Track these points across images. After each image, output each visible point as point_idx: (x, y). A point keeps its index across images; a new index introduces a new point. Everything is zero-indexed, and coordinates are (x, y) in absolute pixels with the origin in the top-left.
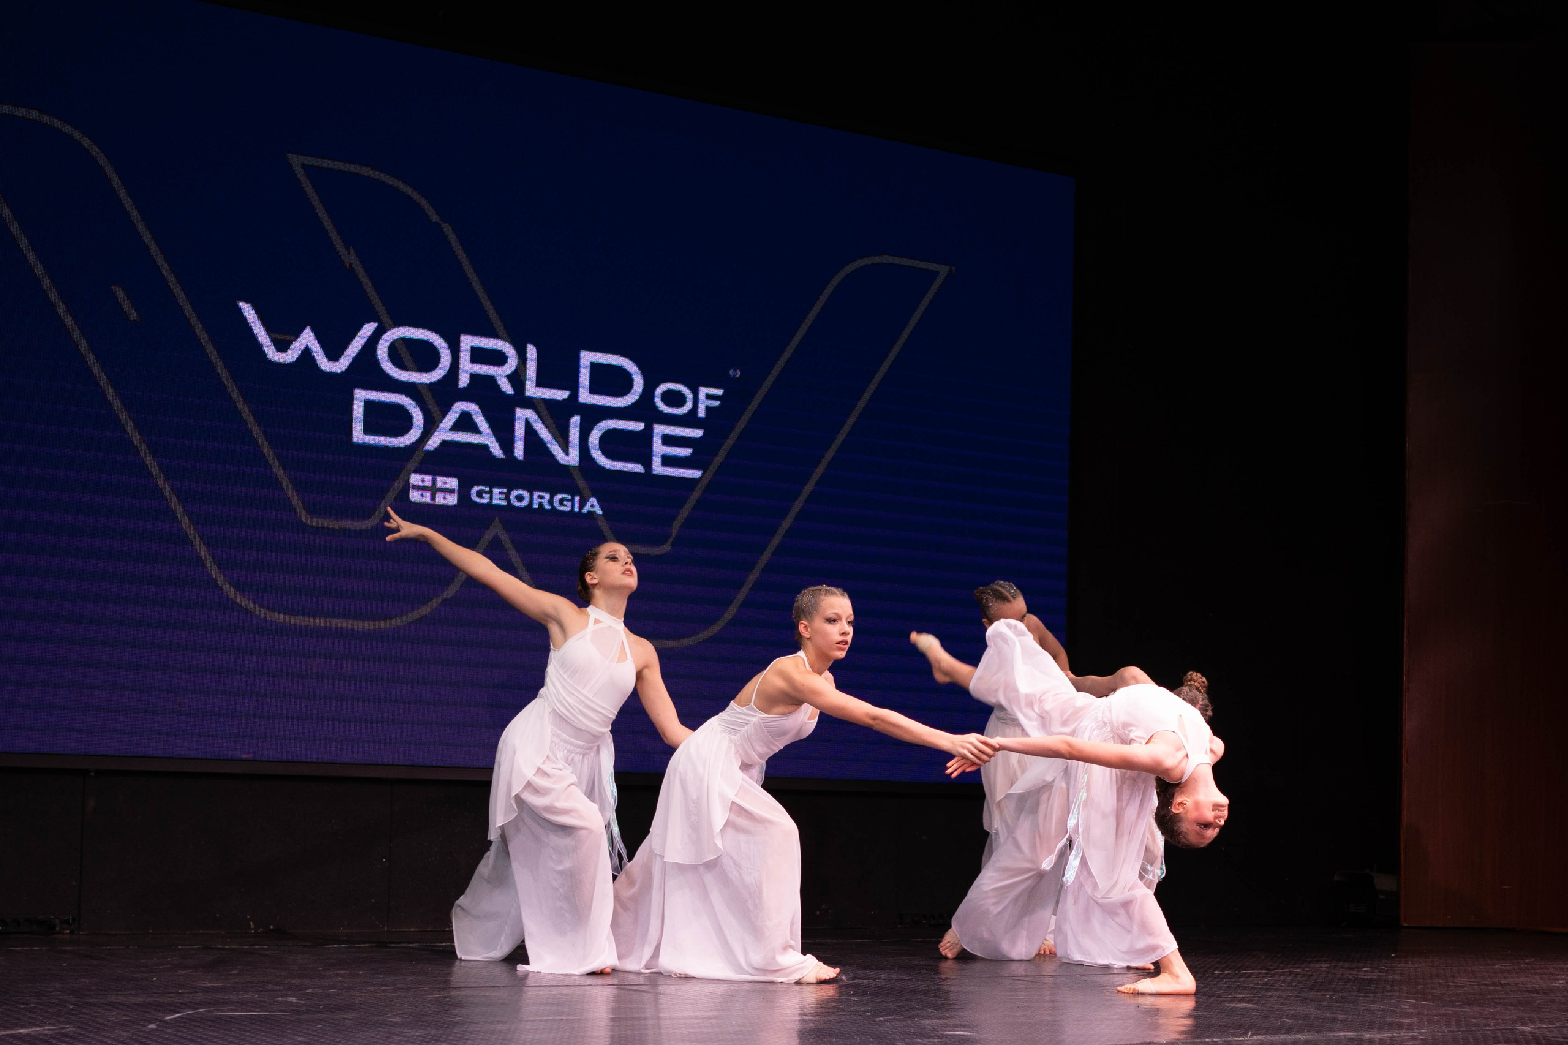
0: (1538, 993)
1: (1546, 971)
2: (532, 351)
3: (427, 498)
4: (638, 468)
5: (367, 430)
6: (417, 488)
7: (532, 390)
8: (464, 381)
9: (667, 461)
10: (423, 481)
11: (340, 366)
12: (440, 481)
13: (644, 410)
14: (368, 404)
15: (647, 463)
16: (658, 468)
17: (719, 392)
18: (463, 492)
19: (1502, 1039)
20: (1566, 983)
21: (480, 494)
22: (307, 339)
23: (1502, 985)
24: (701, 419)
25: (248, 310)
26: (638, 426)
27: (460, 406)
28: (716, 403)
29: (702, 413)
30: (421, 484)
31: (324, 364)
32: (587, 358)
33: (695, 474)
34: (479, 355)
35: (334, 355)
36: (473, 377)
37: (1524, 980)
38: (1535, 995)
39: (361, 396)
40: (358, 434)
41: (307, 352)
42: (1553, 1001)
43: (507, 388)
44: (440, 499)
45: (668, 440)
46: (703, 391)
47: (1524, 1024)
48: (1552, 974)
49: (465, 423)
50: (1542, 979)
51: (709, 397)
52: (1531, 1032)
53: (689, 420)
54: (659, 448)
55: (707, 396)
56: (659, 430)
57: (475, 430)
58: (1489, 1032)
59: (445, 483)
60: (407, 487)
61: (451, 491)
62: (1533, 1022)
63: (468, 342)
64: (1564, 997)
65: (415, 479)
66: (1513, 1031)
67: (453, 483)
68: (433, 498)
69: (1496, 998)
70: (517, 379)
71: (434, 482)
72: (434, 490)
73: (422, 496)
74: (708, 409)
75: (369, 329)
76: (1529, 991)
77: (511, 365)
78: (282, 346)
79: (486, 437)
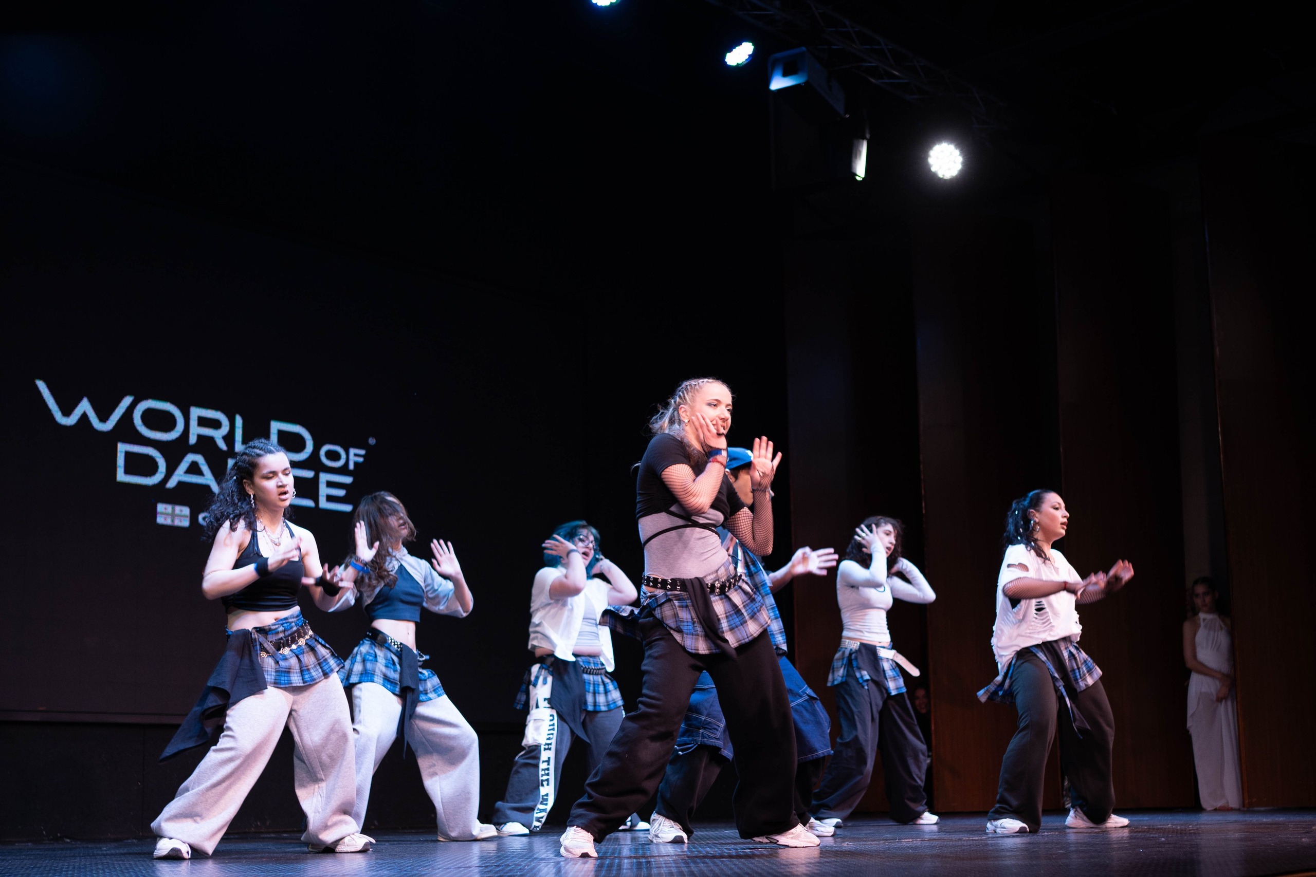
2: (239, 421)
3: (169, 522)
4: (309, 503)
5: (127, 472)
6: (162, 514)
7: (239, 447)
8: (193, 440)
9: (330, 498)
10: (166, 509)
11: (109, 426)
12: (178, 509)
13: (313, 463)
14: (128, 455)
15: (316, 500)
16: (324, 504)
17: (362, 452)
18: (193, 518)
21: (204, 519)
22: (85, 406)
24: (351, 471)
25: (42, 386)
26: (309, 474)
27: (190, 458)
28: (361, 460)
29: (351, 466)
30: (163, 511)
31: (97, 425)
32: (276, 426)
33: (347, 508)
34: (203, 422)
35: (103, 418)
36: (200, 437)
39: (122, 448)
40: (121, 475)
41: (84, 416)
43: (222, 445)
44: (178, 523)
45: (330, 484)
46: (352, 451)
49: (194, 469)
51: (356, 455)
53: (343, 470)
54: (324, 491)
55: (355, 456)
56: (324, 477)
57: (200, 473)
59: (181, 511)
60: (154, 513)
61: (184, 516)
63: (196, 412)
65: (161, 507)
67: (186, 511)
68: (173, 521)
70: (229, 438)
71: (173, 510)
72: (173, 515)
73: (166, 520)
74: (356, 464)
75: (127, 401)
77: (225, 429)
78: (67, 413)
79: (208, 478)
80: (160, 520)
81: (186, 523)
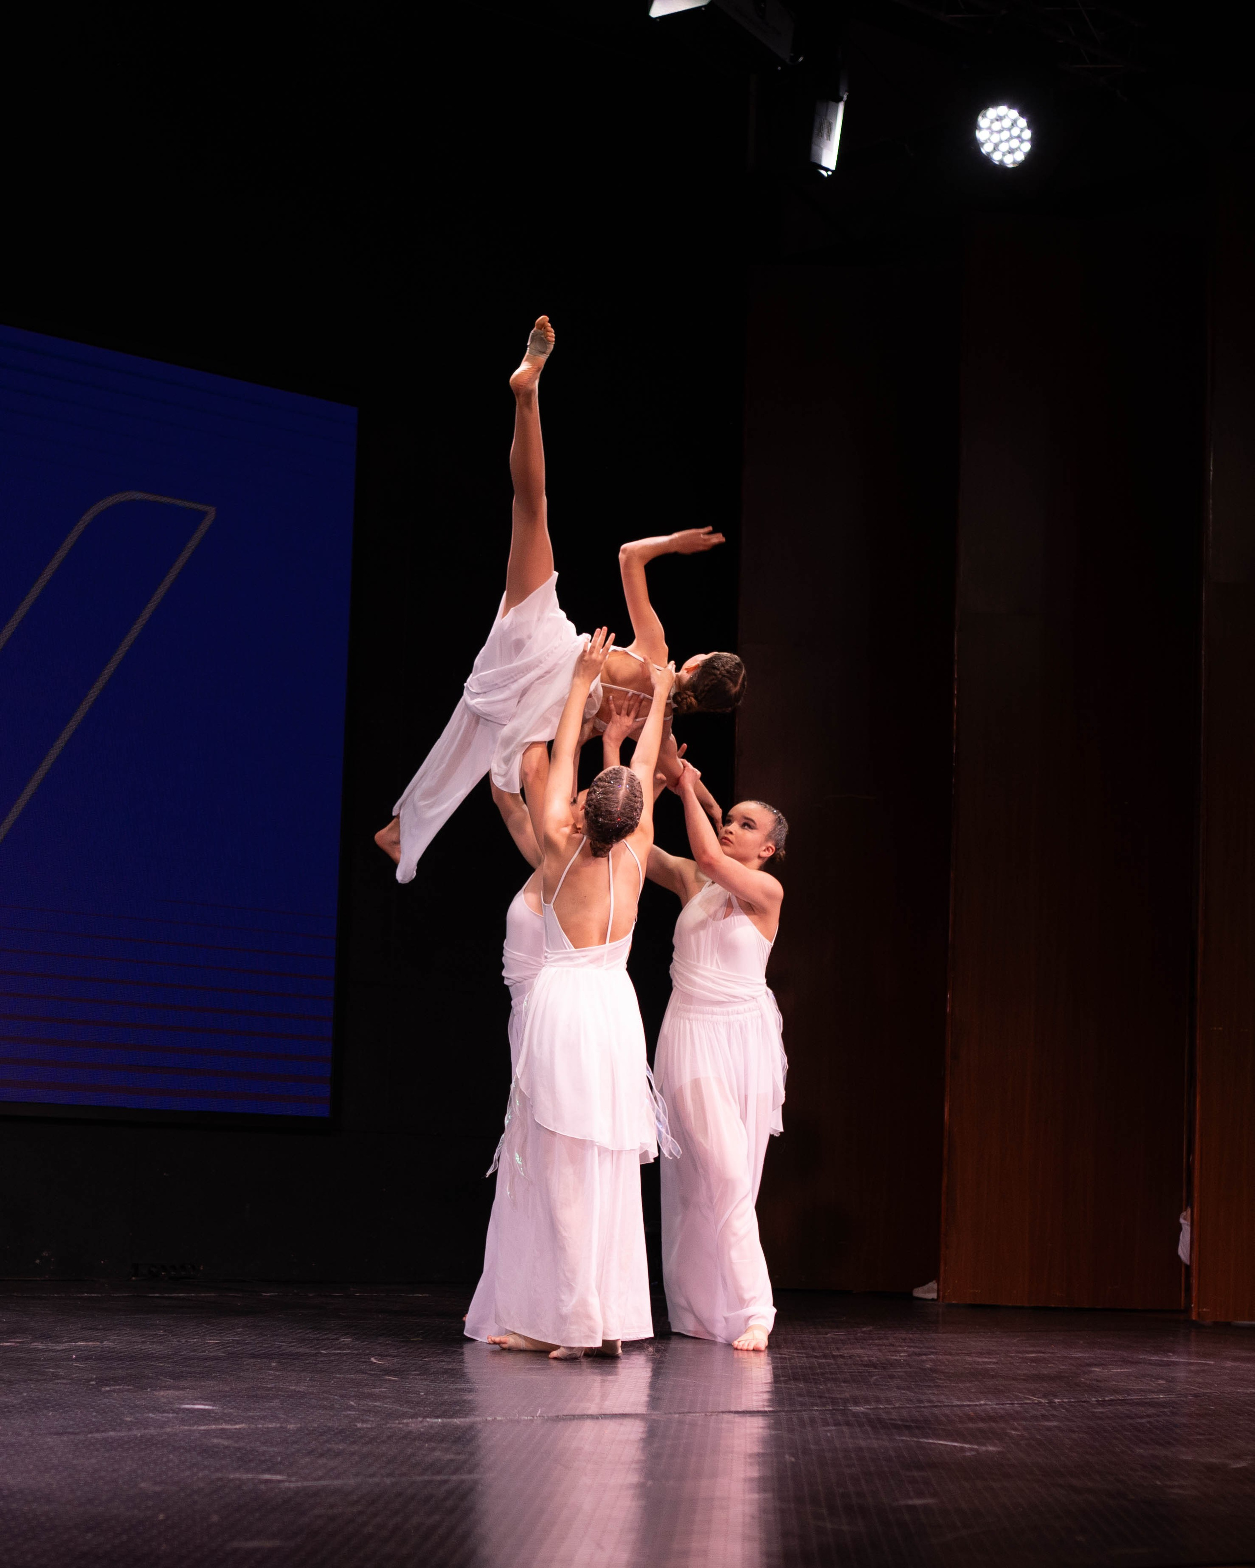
0: (875, 1368)
1: (885, 1341)
19: (830, 1420)
20: (909, 1355)
23: (834, 1357)
37: (860, 1351)
38: (872, 1369)
42: (892, 1377)
47: (856, 1403)
48: (893, 1345)
50: (880, 1350)
52: (863, 1413)
58: (817, 1413)
62: (867, 1401)
64: (906, 1372)
66: (844, 1412)
69: (826, 1373)
76: (865, 1366)
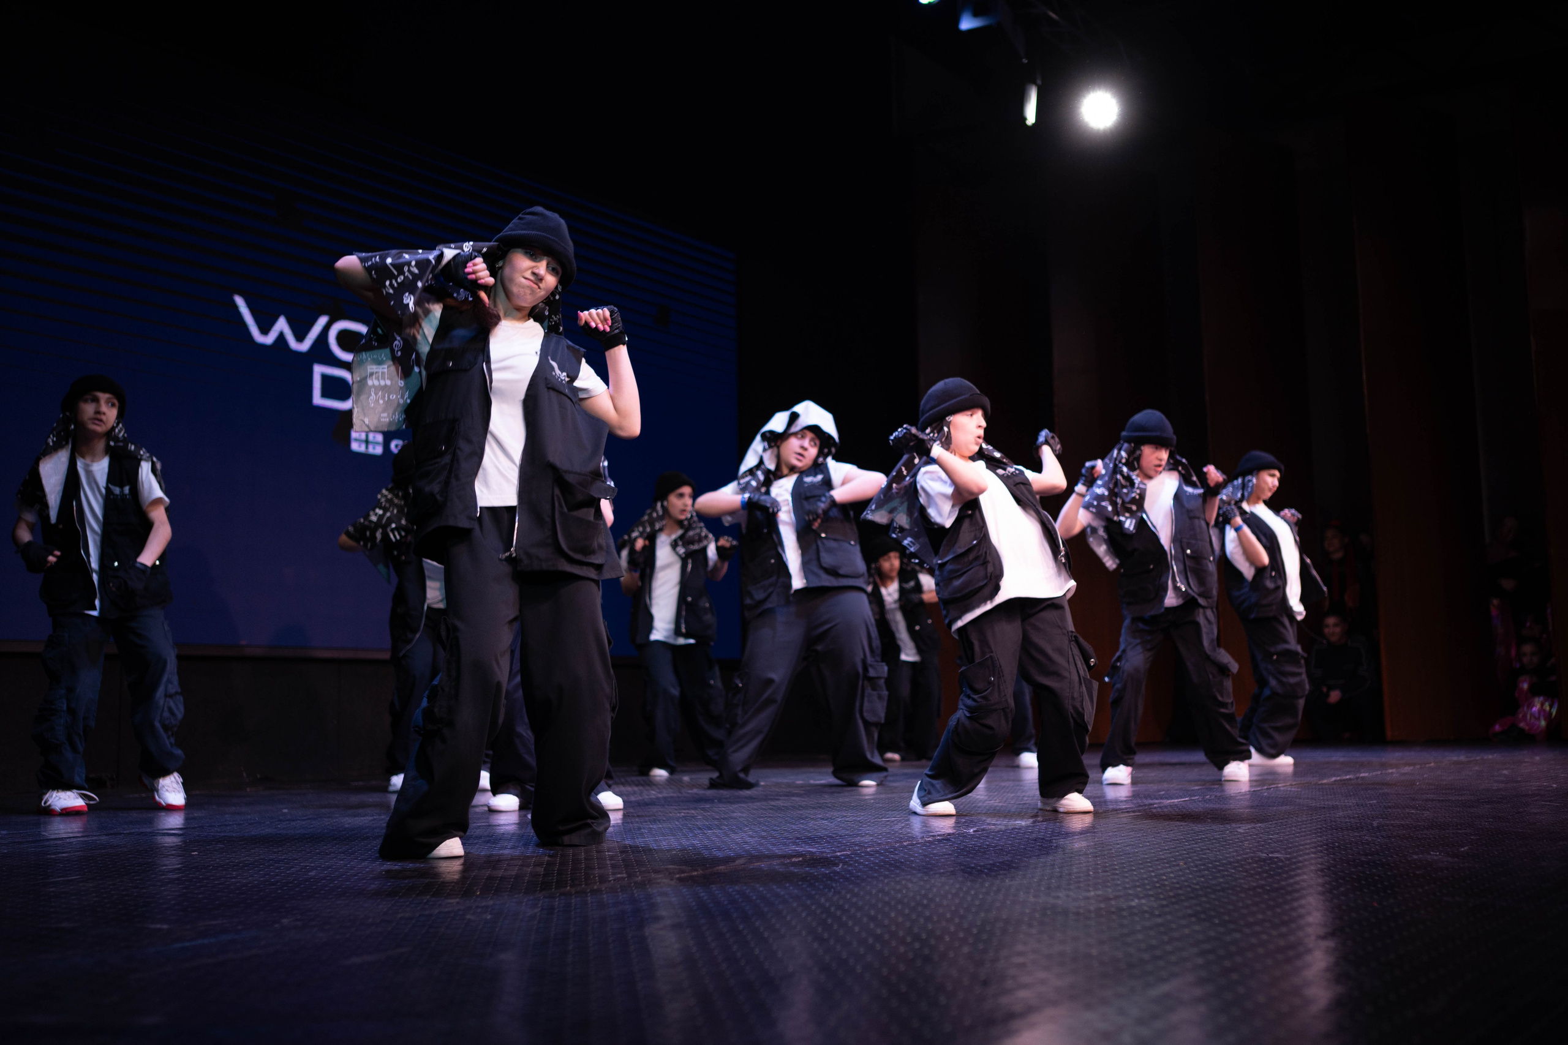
3: (362, 449)
5: (325, 394)
6: (356, 440)
10: (360, 435)
11: (305, 346)
12: (372, 435)
14: (325, 378)
18: (386, 445)
21: (397, 446)
22: (281, 325)
25: (239, 301)
30: (358, 437)
31: (293, 344)
35: (300, 338)
39: (319, 370)
40: (318, 400)
41: (281, 337)
44: (371, 450)
59: (374, 437)
60: (348, 440)
61: (377, 443)
65: (355, 433)
67: (379, 438)
68: (367, 448)
71: (367, 436)
72: (367, 442)
73: (360, 446)
75: (323, 321)
80: (355, 446)
81: (379, 450)
